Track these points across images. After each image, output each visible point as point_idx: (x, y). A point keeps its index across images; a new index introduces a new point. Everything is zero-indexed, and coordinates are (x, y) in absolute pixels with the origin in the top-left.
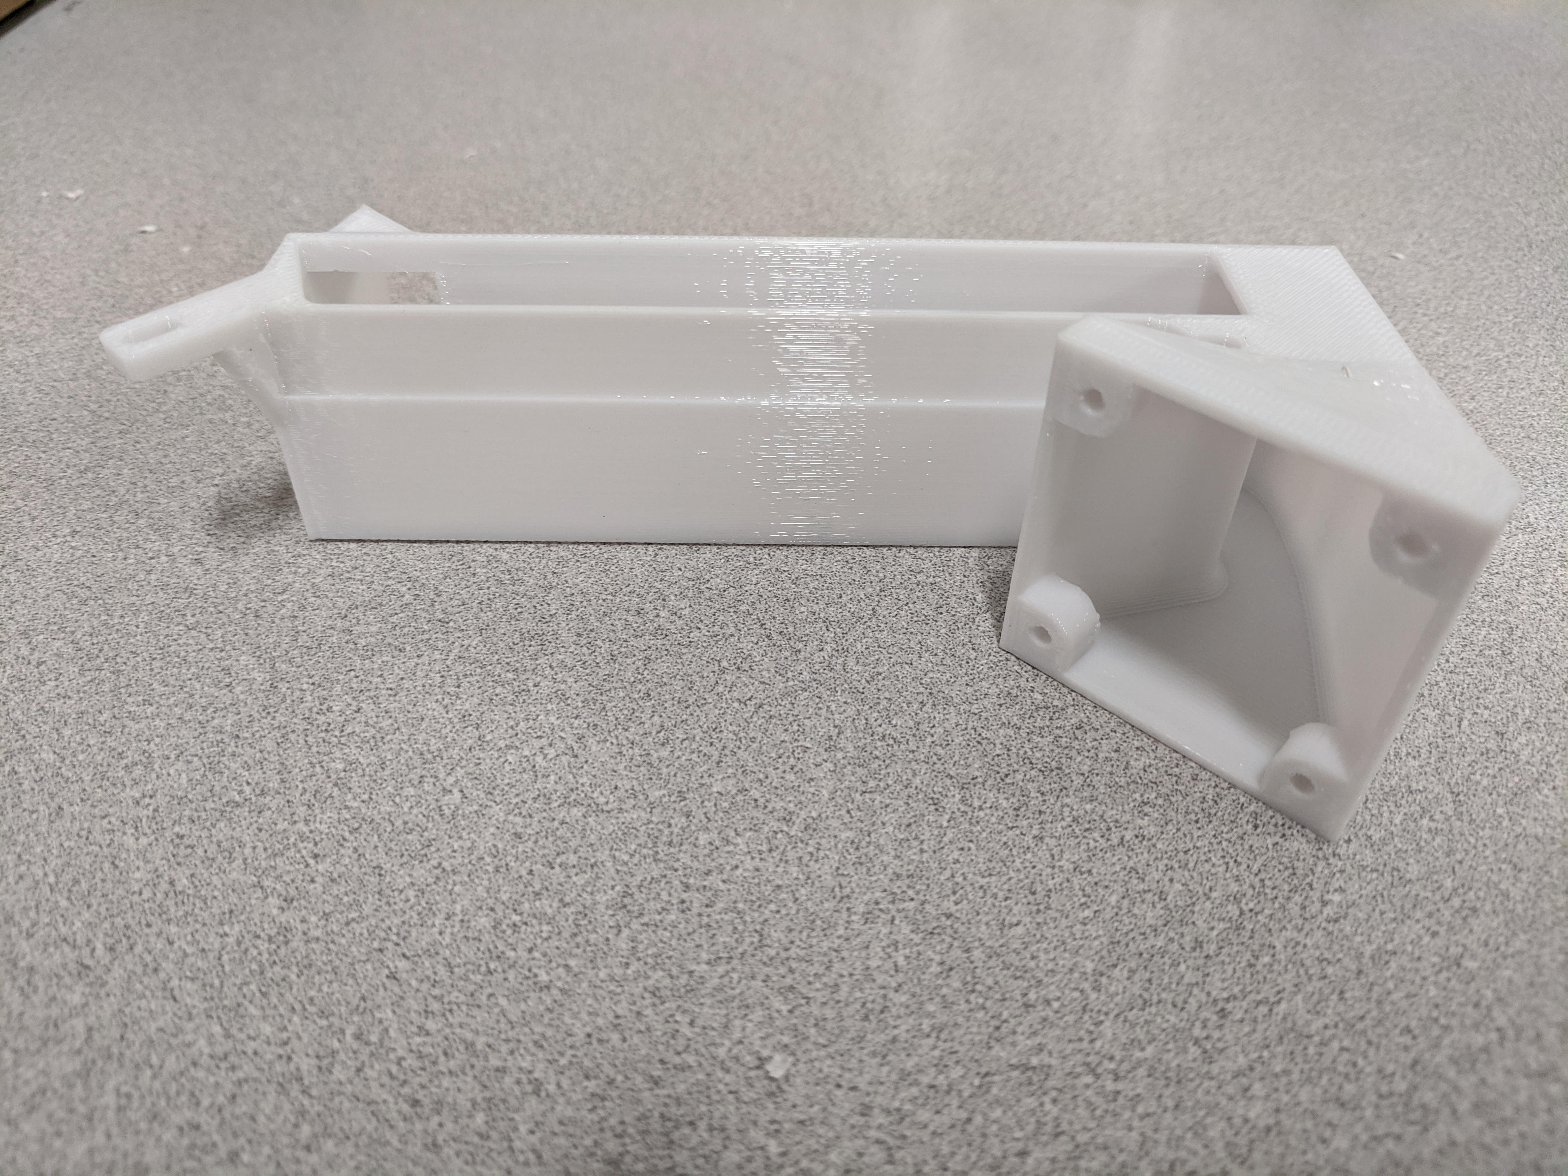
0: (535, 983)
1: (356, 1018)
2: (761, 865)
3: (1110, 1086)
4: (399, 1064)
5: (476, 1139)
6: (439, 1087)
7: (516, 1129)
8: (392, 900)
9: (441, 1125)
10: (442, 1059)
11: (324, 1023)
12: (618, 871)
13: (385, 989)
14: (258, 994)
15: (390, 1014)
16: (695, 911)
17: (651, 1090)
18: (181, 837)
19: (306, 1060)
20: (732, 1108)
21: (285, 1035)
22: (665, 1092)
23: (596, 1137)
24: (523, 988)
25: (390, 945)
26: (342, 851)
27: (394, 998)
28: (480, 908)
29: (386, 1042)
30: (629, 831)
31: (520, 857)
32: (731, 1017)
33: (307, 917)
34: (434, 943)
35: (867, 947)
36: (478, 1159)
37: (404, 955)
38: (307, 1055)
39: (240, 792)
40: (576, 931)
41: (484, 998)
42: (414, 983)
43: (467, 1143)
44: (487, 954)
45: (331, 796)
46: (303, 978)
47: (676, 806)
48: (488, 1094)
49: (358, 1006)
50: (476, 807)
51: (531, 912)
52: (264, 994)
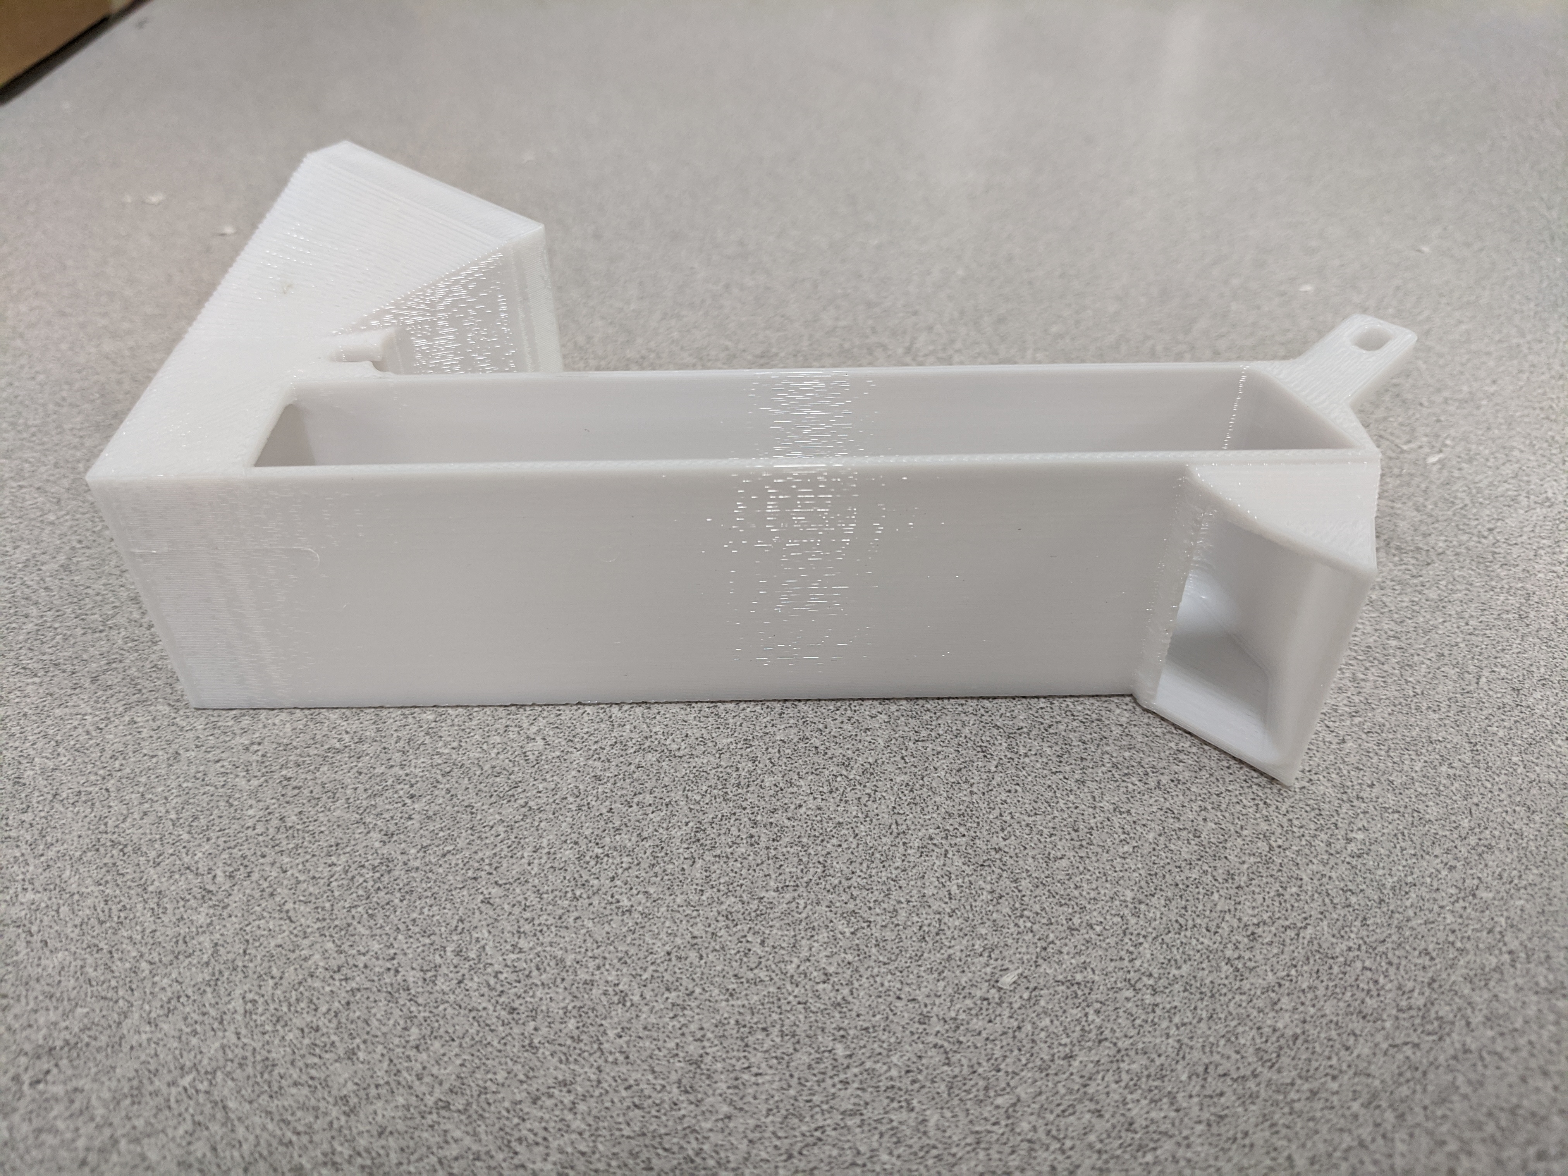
0: (618, 908)
1: (455, 938)
2: (823, 804)
3: (1149, 999)
4: (496, 977)
5: (569, 1042)
6: (533, 997)
7: (605, 1033)
8: (484, 835)
9: (536, 1029)
10: (535, 973)
11: (427, 941)
12: (691, 810)
13: (481, 913)
14: (365, 916)
15: (486, 935)
16: (763, 845)
17: (727, 1000)
18: (289, 779)
19: (412, 973)
20: (801, 1017)
21: (392, 951)
22: (739, 1002)
23: (678, 1041)
24: (607, 912)
25: (483, 874)
26: (436, 792)
27: (490, 921)
28: (565, 842)
29: (483, 957)
30: (700, 774)
31: (601, 797)
32: (799, 938)
33: (407, 849)
34: (523, 873)
35: (923, 877)
36: (571, 1059)
37: (496, 883)
38: (413, 969)
39: (340, 740)
40: (654, 862)
41: (571, 920)
42: (506, 907)
43: (560, 1045)
44: (573, 883)
45: (423, 744)
46: (405, 902)
47: (743, 751)
48: (578, 1004)
49: (457, 927)
50: (558, 753)
51: (612, 845)
52: (371, 916)
